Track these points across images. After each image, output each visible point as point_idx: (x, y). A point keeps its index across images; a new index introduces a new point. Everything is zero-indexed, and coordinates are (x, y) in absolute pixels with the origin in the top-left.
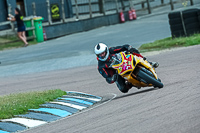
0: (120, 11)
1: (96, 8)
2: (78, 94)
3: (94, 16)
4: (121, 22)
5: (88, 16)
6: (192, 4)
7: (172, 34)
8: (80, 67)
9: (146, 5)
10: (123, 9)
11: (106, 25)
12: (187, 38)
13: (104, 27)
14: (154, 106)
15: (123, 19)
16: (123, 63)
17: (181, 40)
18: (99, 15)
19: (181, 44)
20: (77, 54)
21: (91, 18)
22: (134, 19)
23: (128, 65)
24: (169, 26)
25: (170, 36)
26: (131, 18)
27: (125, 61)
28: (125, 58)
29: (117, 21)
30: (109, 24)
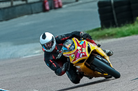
4: (45, 10)
5: (9, 4)
7: (102, 24)
11: (28, 14)
12: (118, 29)
13: (26, 16)
15: (48, 8)
16: (77, 50)
17: (111, 30)
18: (21, 3)
19: (111, 36)
21: (12, 6)
22: (60, 7)
23: (82, 53)
24: (98, 15)
25: (100, 26)
26: (57, 6)
27: (79, 48)
28: (78, 45)
29: (41, 9)
30: (32, 13)
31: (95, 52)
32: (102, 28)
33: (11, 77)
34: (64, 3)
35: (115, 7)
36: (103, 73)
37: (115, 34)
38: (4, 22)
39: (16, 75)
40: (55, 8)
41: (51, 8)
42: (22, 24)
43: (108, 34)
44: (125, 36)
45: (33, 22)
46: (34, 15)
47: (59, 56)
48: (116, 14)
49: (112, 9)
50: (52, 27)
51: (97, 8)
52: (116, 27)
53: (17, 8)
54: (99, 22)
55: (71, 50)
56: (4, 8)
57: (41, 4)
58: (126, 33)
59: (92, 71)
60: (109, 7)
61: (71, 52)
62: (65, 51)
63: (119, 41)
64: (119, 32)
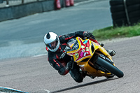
3: (25, 1)
4: (56, 8)
8: (9, 59)
11: (39, 12)
12: (130, 28)
13: (37, 14)
15: (59, 6)
16: (80, 49)
17: (123, 29)
19: (124, 35)
21: (23, 4)
22: (71, 5)
23: (86, 52)
24: (110, 14)
26: (69, 4)
27: (83, 47)
28: (82, 44)
29: (52, 7)
30: (43, 12)
31: (98, 51)
32: (114, 27)
33: (22, 76)
35: (127, 6)
36: (106, 72)
37: (128, 33)
39: (26, 75)
40: (67, 7)
41: (62, 7)
43: (120, 33)
44: (138, 35)
45: (44, 20)
46: (45, 13)
47: (63, 55)
48: (128, 13)
49: (124, 7)
50: (63, 25)
51: (110, 7)
52: (128, 26)
53: (28, 5)
55: (75, 49)
56: (15, 6)
58: (138, 33)
59: (95, 70)
60: (121, 6)
61: (75, 51)
62: (69, 50)
63: (131, 40)
64: (131, 31)
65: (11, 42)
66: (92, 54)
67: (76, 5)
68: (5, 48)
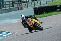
0: (19, 6)
1: (11, 5)
2: (5, 32)
3: (11, 8)
5: (9, 8)
6: (41, 5)
9: (27, 5)
10: (20, 6)
11: (14, 11)
12: (39, 16)
14: (28, 36)
15: (20, 9)
18: (12, 7)
19: (37, 17)
20: (5, 19)
21: (10, 8)
22: (23, 9)
23: (32, 23)
24: (34, 11)
25: (34, 15)
27: (31, 21)
29: (18, 9)
32: (35, 15)
34: (24, 8)
35: (38, 9)
38: (8, 13)
42: (12, 14)
54: (34, 13)
57: (18, 8)
58: (41, 17)
65: (7, 19)
66: (34, 23)
67: (24, 9)
68: (5, 20)
